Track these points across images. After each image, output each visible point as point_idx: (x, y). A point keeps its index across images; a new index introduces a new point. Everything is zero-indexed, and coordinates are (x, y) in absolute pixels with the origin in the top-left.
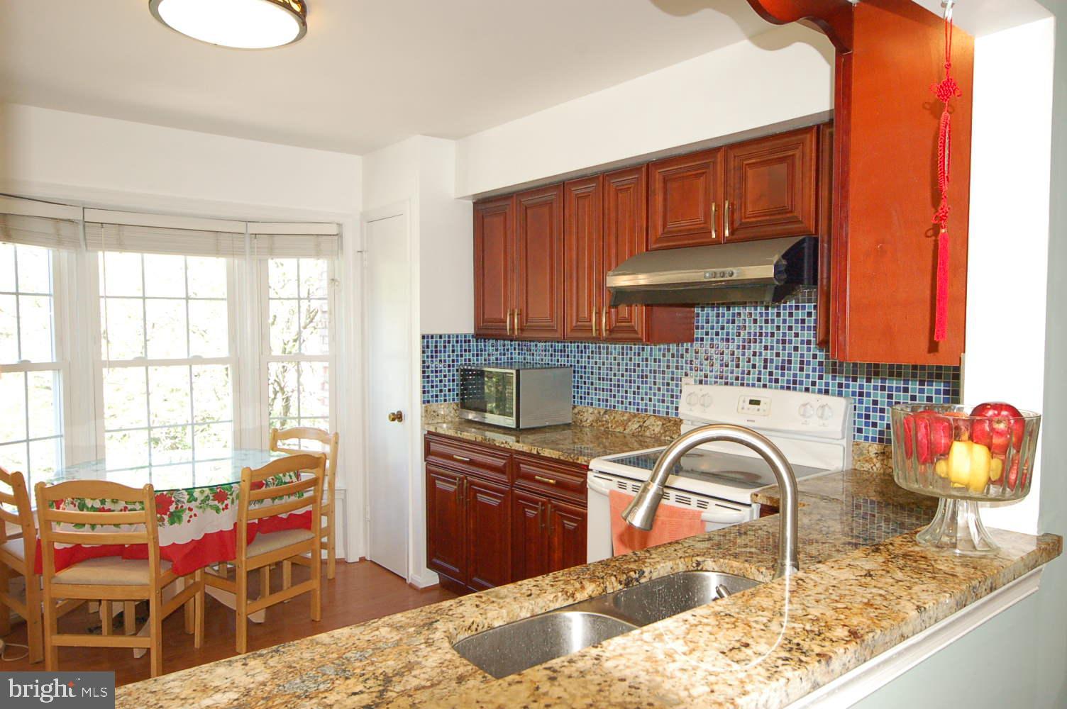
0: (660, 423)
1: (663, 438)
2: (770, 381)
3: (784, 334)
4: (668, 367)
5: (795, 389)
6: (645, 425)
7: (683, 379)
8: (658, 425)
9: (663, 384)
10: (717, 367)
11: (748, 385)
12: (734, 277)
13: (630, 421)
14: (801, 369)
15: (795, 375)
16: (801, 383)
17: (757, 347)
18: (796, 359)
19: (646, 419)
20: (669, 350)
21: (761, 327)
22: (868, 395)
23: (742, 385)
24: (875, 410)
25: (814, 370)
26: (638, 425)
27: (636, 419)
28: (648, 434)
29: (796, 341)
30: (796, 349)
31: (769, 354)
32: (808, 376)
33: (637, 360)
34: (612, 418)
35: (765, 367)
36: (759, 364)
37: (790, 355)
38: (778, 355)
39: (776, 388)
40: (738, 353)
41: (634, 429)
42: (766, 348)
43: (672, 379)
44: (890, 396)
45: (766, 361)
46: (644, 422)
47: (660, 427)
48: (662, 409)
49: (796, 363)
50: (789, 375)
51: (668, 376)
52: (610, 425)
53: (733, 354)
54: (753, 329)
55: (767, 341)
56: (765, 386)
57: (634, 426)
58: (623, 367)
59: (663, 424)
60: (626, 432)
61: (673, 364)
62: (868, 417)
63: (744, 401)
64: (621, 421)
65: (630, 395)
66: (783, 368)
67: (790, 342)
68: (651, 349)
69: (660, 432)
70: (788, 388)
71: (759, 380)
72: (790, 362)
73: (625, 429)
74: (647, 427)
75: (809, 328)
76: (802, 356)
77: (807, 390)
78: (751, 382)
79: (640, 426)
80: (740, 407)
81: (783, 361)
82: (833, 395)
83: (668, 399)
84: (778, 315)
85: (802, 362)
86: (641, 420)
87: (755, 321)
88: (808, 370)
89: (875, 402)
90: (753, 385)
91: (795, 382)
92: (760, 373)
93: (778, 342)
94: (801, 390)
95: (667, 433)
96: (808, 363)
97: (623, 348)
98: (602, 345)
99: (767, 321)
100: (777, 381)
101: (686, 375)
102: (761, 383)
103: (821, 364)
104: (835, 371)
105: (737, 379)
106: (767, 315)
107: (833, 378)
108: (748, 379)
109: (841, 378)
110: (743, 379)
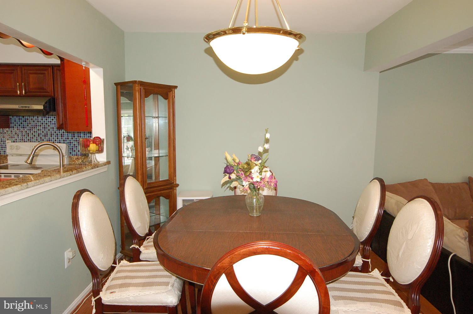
2: (41, 140)
3: (45, 126)
7: (6, 141)
10: (20, 136)
11: (33, 142)
12: (30, 108)
14: (51, 136)
15: (49, 138)
16: (51, 140)
17: (35, 130)
18: (49, 133)
21: (36, 123)
22: (72, 143)
23: (31, 142)
24: (74, 147)
25: (55, 136)
29: (49, 128)
30: (49, 130)
32: (53, 138)
35: (39, 136)
36: (37, 135)
37: (47, 132)
38: (43, 132)
40: (28, 132)
42: (38, 130)
45: (39, 134)
50: (47, 138)
53: (26, 132)
54: (33, 124)
55: (39, 128)
62: (72, 149)
66: (45, 136)
67: (47, 128)
72: (47, 134)
75: (53, 124)
76: (51, 132)
78: (34, 141)
81: (45, 134)
82: (62, 143)
84: (42, 119)
85: (51, 134)
87: (34, 121)
88: (53, 136)
89: (74, 145)
91: (49, 140)
92: (37, 138)
93: (43, 128)
96: (53, 134)
99: (38, 121)
100: (43, 140)
101: (8, 139)
102: (38, 141)
103: (57, 134)
104: (62, 136)
105: (29, 140)
106: (38, 119)
107: (62, 138)
108: (33, 140)
109: (64, 138)
110: (31, 140)
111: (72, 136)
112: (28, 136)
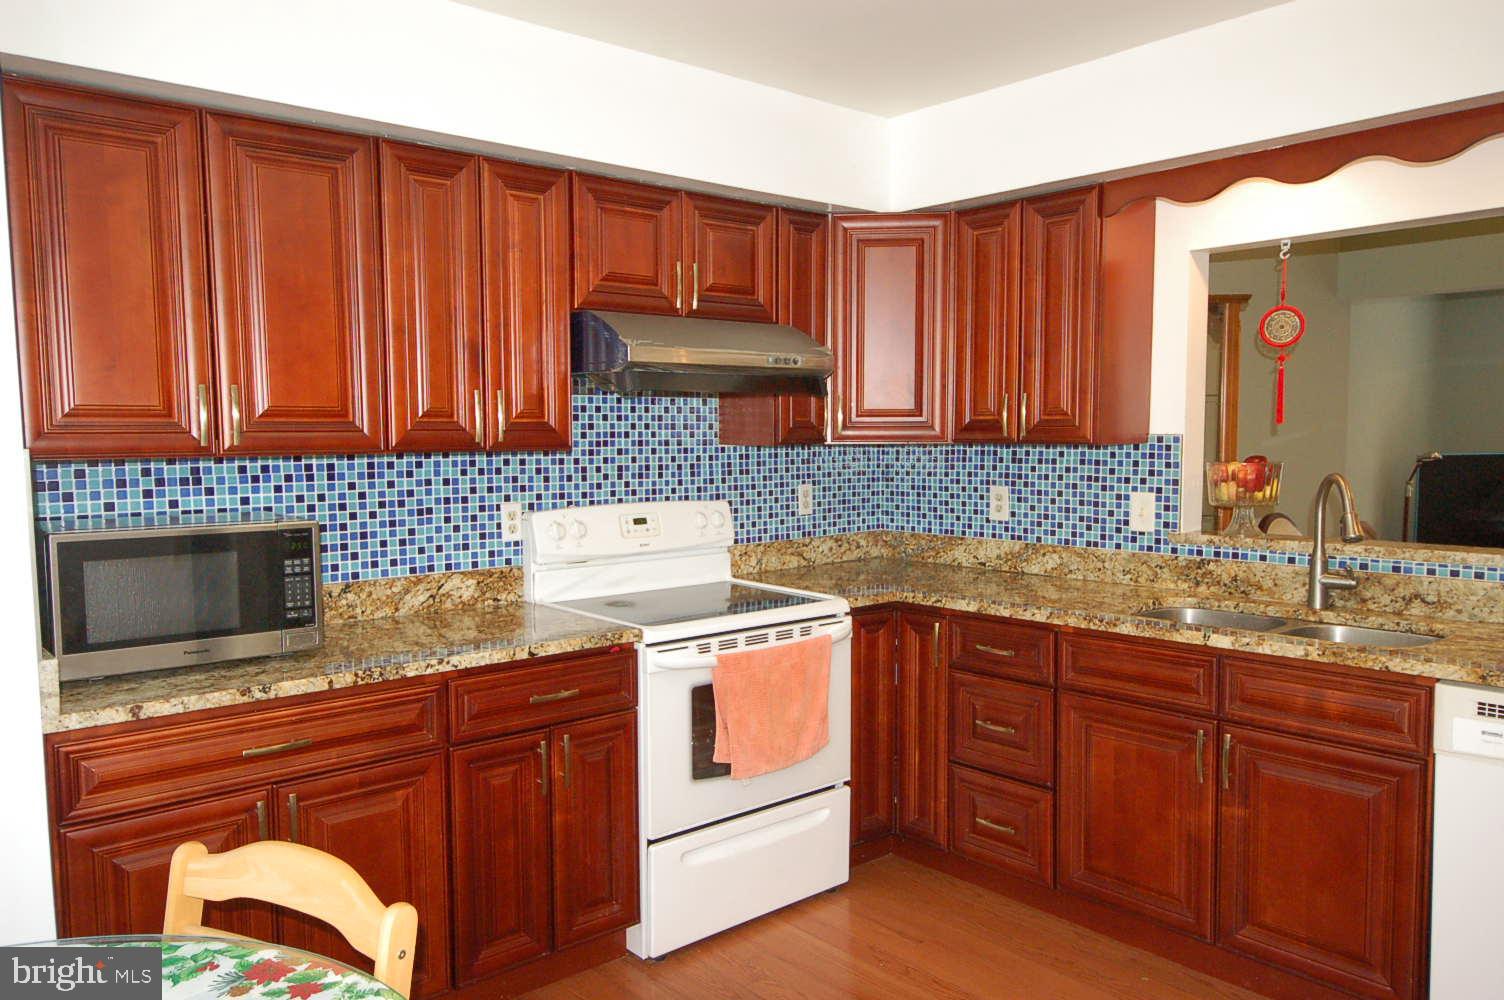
0: (472, 582)
1: (479, 605)
2: (627, 493)
4: (473, 490)
5: (654, 499)
6: (442, 591)
7: (502, 507)
8: (468, 587)
9: (465, 519)
10: (554, 484)
11: (599, 502)
12: (799, 365)
13: (407, 591)
14: (660, 475)
16: (661, 491)
17: (609, 452)
18: (654, 464)
19: (443, 581)
20: (473, 463)
21: (612, 426)
23: (592, 503)
25: (673, 475)
26: (428, 594)
27: (421, 587)
28: (448, 605)
30: (654, 451)
31: (623, 460)
32: (667, 483)
33: (405, 484)
34: (363, 596)
35: (620, 477)
36: (613, 472)
38: (634, 460)
39: (634, 501)
40: (584, 461)
41: (417, 603)
42: (620, 452)
43: (482, 509)
44: (742, 495)
45: (620, 468)
46: (440, 588)
47: (471, 590)
48: (464, 559)
49: (654, 469)
50: (648, 484)
51: (473, 505)
52: (358, 611)
53: (576, 461)
54: (602, 426)
55: (622, 443)
56: (620, 501)
57: (418, 599)
58: (372, 501)
59: (479, 583)
60: (402, 612)
61: (482, 484)
63: (627, 522)
64: (388, 597)
65: (394, 549)
66: (641, 476)
67: (647, 443)
68: (438, 464)
69: (473, 597)
70: (647, 499)
71: (613, 494)
72: (647, 468)
73: (397, 610)
74: (448, 595)
76: (660, 459)
77: (667, 499)
79: (431, 596)
80: (625, 529)
81: (640, 467)
83: (474, 541)
84: (633, 410)
85: (660, 467)
86: (434, 585)
87: (605, 418)
88: (667, 475)
90: (606, 502)
91: (654, 492)
94: (661, 499)
95: (488, 595)
96: (667, 468)
97: (371, 466)
98: (314, 462)
99: (619, 418)
100: (634, 493)
101: (507, 498)
102: (616, 498)
103: (680, 467)
104: (693, 474)
105: (584, 495)
106: (619, 409)
107: (693, 482)
108: (599, 495)
109: (699, 481)
110: (592, 495)
111: (723, 473)
112: (584, 479)
